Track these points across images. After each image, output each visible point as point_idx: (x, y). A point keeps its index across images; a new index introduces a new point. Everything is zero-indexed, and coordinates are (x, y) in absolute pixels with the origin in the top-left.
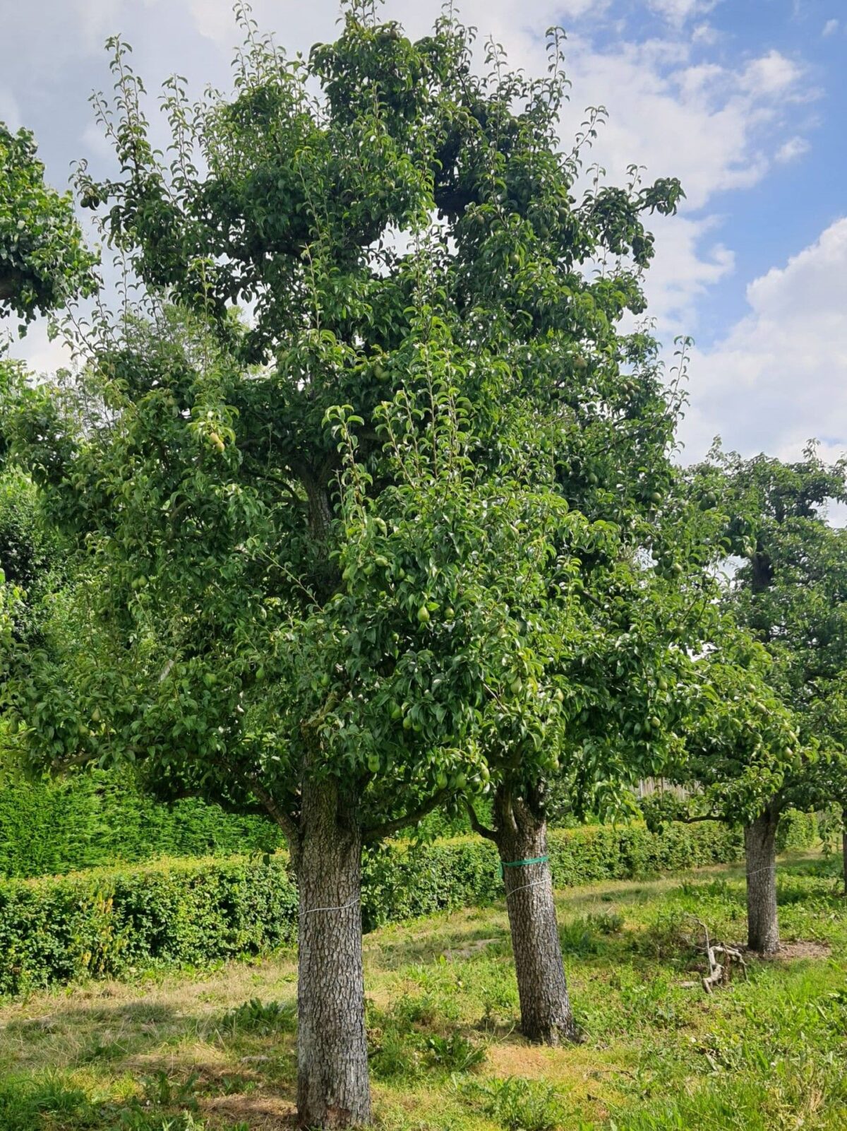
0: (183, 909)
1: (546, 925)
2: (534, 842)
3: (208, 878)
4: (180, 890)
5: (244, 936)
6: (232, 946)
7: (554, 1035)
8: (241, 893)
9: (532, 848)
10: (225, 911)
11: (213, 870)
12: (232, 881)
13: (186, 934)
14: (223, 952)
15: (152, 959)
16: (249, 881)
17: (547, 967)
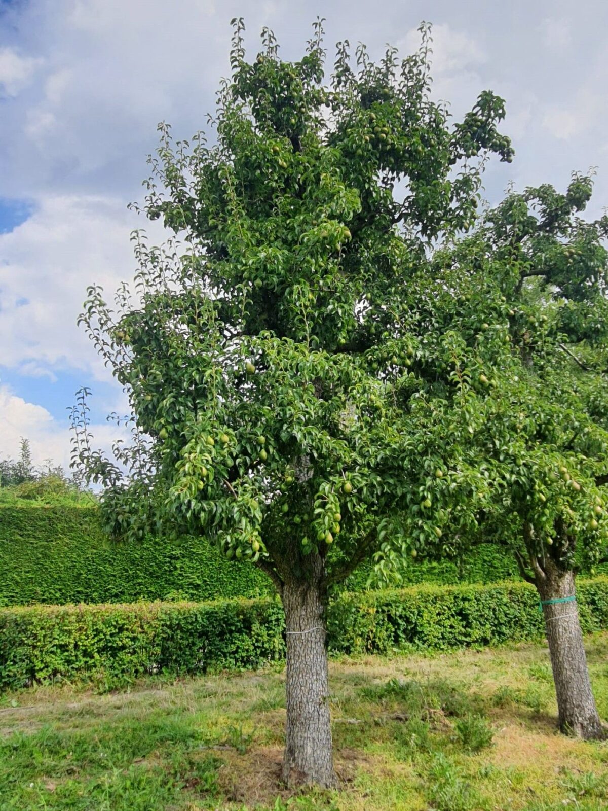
0: (426, 615)
1: (570, 648)
2: (559, 586)
3: (447, 597)
4: (424, 604)
5: (476, 633)
6: (468, 639)
7: (578, 730)
8: (471, 608)
9: (557, 591)
10: (460, 618)
11: (450, 593)
12: (464, 599)
13: (431, 631)
14: (461, 642)
15: (408, 644)
16: (478, 600)
17: (571, 678)
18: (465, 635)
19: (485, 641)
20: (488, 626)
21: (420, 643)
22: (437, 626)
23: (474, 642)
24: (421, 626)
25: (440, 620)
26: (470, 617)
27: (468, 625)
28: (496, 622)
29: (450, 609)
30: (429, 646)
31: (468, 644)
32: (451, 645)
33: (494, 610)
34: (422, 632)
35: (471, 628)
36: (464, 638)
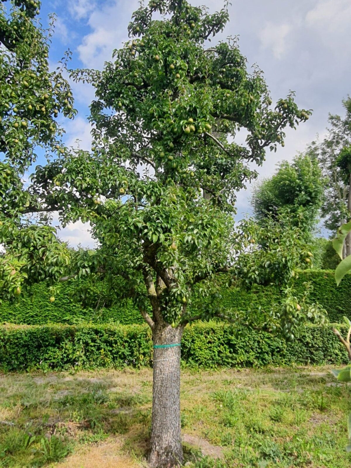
0: (198, 343)
3: (217, 331)
4: (197, 335)
6: (233, 362)
10: (228, 346)
11: (221, 328)
18: (232, 358)
19: (249, 364)
20: (252, 353)
21: (192, 362)
22: (208, 351)
23: (238, 364)
24: (194, 350)
25: (211, 347)
26: (237, 346)
27: (236, 352)
28: (259, 351)
29: (219, 339)
30: (200, 364)
31: (233, 366)
32: (219, 364)
33: (259, 342)
34: (194, 354)
35: (237, 353)
36: (230, 360)
